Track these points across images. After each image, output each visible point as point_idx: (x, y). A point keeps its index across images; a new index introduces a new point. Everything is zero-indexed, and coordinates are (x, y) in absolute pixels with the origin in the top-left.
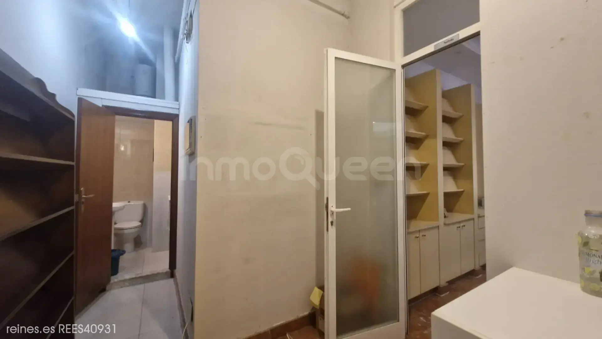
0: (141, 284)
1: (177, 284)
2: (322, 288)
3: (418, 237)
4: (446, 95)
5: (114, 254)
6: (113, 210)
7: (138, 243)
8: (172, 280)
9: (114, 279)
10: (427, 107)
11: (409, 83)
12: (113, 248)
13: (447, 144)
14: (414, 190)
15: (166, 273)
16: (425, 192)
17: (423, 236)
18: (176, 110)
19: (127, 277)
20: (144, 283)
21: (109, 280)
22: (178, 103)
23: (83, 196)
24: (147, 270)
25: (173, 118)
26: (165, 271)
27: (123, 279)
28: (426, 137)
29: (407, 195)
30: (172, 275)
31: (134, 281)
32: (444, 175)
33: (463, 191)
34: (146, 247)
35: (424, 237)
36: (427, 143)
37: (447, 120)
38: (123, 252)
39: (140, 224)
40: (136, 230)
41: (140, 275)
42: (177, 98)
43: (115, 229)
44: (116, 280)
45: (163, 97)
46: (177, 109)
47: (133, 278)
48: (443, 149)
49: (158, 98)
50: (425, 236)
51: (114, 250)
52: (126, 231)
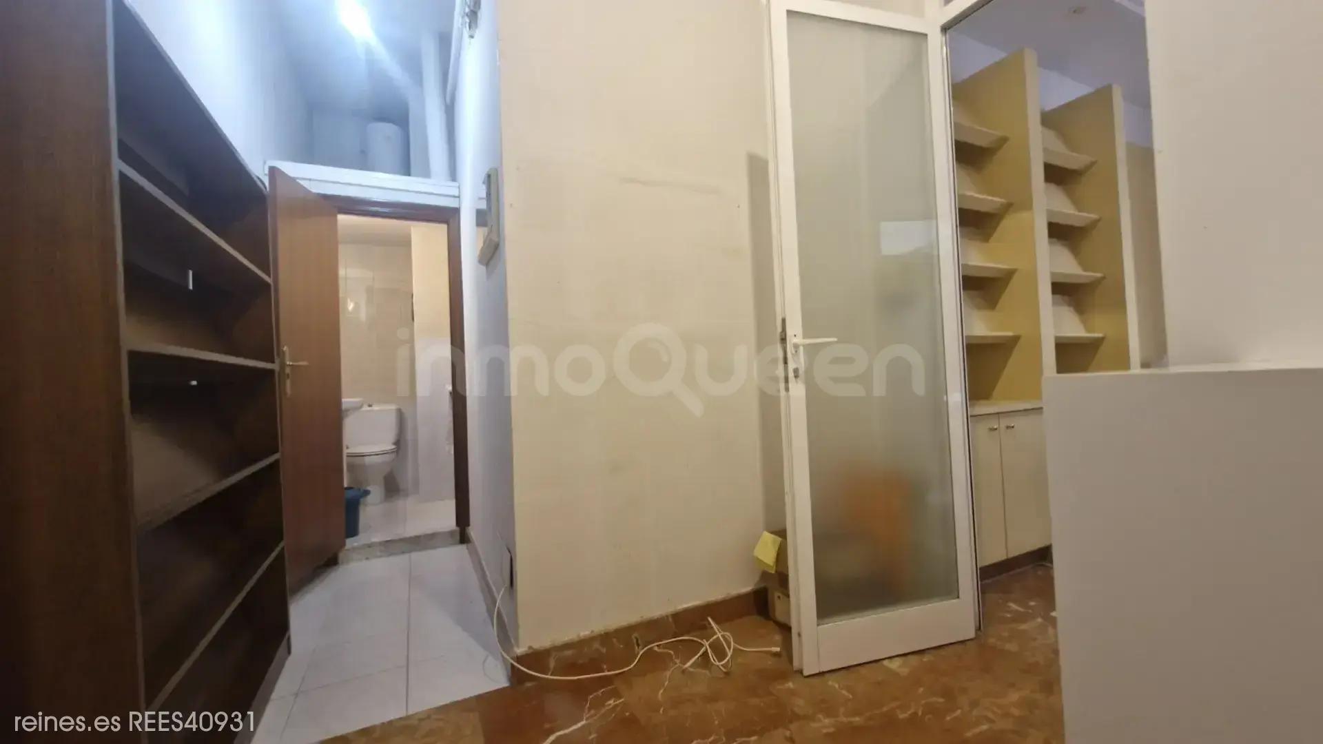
0: (403, 553)
1: (474, 554)
2: (782, 533)
3: (996, 429)
4: (1048, 119)
5: (349, 494)
6: (344, 407)
7: (392, 488)
8: (463, 547)
9: (351, 543)
10: (1004, 140)
11: (962, 93)
12: (346, 485)
13: (1059, 232)
14: (982, 327)
15: (452, 533)
16: (1010, 334)
17: (1008, 427)
18: (452, 199)
19: (377, 539)
20: (410, 551)
21: (344, 544)
22: (458, 185)
23: (288, 363)
24: (412, 530)
25: (446, 216)
26: (447, 530)
27: (369, 542)
28: (1008, 208)
29: (966, 337)
30: (464, 539)
31: (391, 547)
32: (1054, 303)
33: (1103, 339)
34: (407, 495)
35: (1009, 431)
36: (1008, 224)
37: (1055, 175)
38: (367, 493)
39: (393, 447)
40: (387, 458)
41: (402, 537)
42: (453, 175)
43: (349, 456)
44: (355, 544)
45: (426, 173)
46: (454, 197)
47: (387, 541)
48: (1050, 243)
49: (417, 175)
50: (1013, 427)
51: (349, 488)
52: (367, 459)
